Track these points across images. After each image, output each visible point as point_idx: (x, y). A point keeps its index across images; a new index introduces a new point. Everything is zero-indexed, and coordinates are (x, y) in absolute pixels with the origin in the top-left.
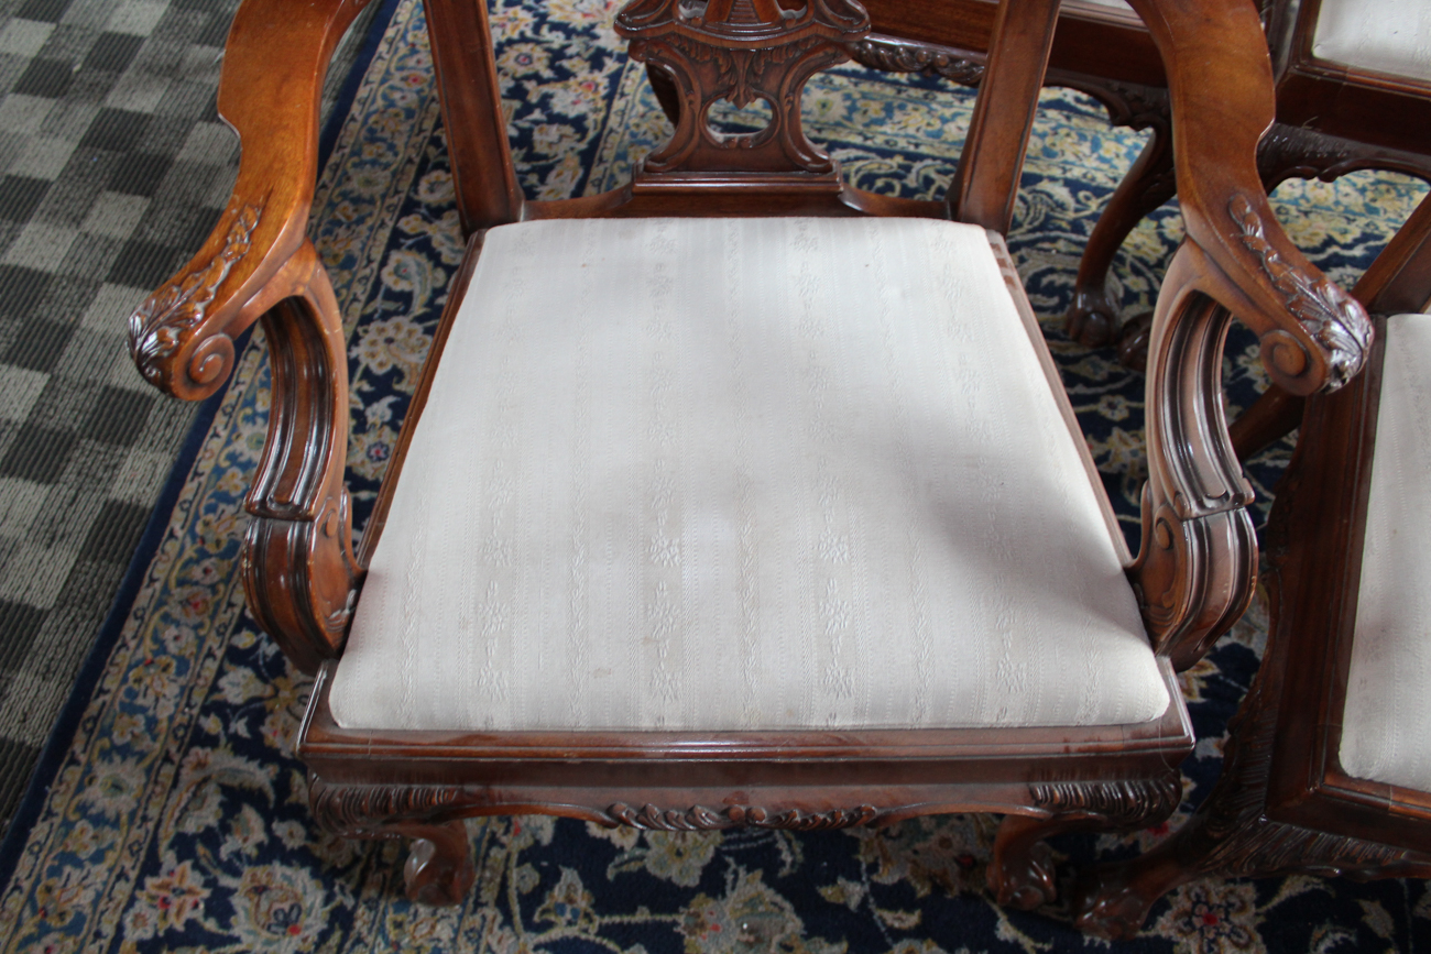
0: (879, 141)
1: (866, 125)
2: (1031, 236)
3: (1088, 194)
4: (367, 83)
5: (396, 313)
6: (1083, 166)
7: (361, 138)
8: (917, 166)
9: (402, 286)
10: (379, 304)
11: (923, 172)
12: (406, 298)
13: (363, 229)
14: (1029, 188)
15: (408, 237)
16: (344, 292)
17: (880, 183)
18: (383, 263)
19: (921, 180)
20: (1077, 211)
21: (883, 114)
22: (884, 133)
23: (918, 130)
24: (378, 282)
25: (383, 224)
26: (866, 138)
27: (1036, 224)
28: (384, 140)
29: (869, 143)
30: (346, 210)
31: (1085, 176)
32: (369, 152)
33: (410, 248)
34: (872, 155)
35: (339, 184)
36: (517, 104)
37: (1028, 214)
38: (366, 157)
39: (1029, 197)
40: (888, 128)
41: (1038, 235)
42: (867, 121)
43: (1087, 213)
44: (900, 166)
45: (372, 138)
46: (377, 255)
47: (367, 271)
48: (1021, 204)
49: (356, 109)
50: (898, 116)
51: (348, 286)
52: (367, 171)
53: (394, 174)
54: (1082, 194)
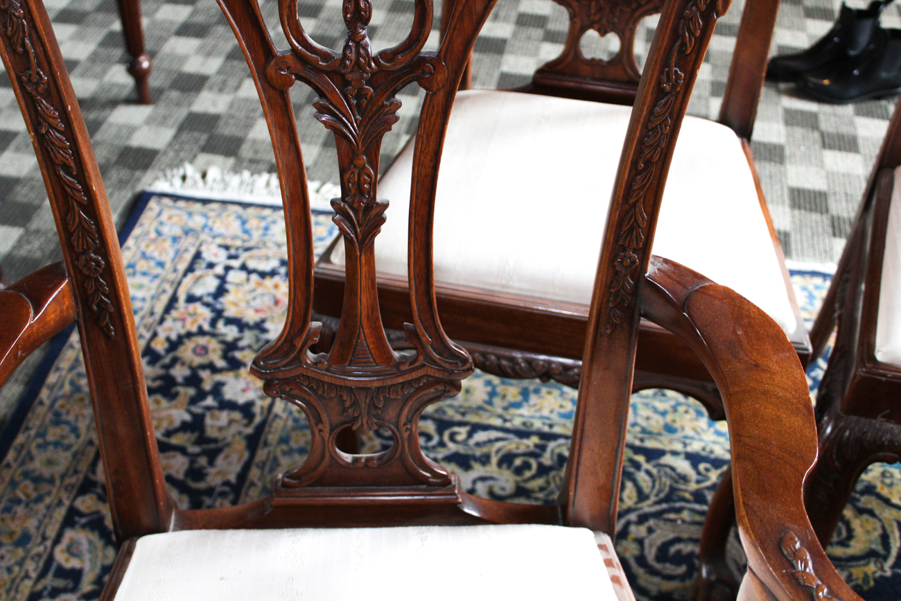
0: (517, 422)
1: (506, 409)
2: (658, 508)
3: (708, 465)
4: (58, 369)
5: (65, 590)
6: (701, 440)
7: (47, 420)
8: (552, 445)
9: (74, 563)
10: (49, 581)
11: (557, 451)
12: (76, 575)
13: (41, 508)
14: (654, 462)
15: (81, 515)
16: (16, 569)
17: (518, 462)
18: (57, 540)
19: (555, 458)
20: (698, 482)
21: (519, 398)
22: (521, 416)
23: (552, 411)
24: (51, 559)
25: (60, 503)
26: (505, 420)
27: (662, 495)
28: (68, 423)
29: (508, 425)
30: (26, 489)
31: (704, 449)
32: (53, 434)
33: (84, 526)
34: (510, 436)
35: (23, 463)
36: (191, 391)
37: (653, 486)
38: (50, 437)
39: (654, 471)
40: (525, 411)
41: (664, 506)
42: (505, 404)
43: (708, 483)
44: (536, 446)
45: (57, 420)
46: (51, 532)
47: (41, 549)
48: (647, 478)
49: (44, 394)
50: (533, 399)
51: (21, 563)
52: (50, 452)
53: (75, 455)
54: (702, 466)
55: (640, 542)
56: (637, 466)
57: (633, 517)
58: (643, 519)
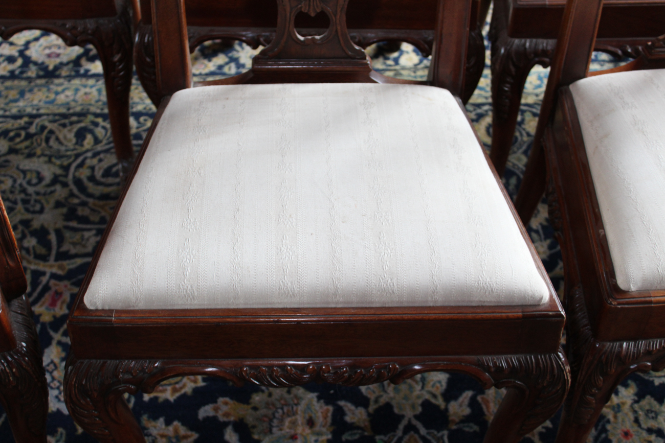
0: (14, 111)
1: (7, 104)
2: (107, 147)
3: (146, 117)
6: (144, 103)
8: (37, 121)
11: (41, 124)
17: (12, 134)
19: (39, 128)
20: (138, 128)
21: (17, 96)
22: (18, 106)
23: (40, 101)
26: (5, 111)
29: (8, 113)
31: (145, 108)
34: (8, 120)
40: (21, 104)
42: (7, 101)
43: (145, 128)
44: (26, 123)
50: (28, 95)
54: (142, 119)
55: (92, 168)
56: (96, 124)
57: (89, 154)
58: (96, 155)
